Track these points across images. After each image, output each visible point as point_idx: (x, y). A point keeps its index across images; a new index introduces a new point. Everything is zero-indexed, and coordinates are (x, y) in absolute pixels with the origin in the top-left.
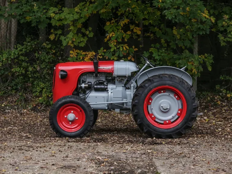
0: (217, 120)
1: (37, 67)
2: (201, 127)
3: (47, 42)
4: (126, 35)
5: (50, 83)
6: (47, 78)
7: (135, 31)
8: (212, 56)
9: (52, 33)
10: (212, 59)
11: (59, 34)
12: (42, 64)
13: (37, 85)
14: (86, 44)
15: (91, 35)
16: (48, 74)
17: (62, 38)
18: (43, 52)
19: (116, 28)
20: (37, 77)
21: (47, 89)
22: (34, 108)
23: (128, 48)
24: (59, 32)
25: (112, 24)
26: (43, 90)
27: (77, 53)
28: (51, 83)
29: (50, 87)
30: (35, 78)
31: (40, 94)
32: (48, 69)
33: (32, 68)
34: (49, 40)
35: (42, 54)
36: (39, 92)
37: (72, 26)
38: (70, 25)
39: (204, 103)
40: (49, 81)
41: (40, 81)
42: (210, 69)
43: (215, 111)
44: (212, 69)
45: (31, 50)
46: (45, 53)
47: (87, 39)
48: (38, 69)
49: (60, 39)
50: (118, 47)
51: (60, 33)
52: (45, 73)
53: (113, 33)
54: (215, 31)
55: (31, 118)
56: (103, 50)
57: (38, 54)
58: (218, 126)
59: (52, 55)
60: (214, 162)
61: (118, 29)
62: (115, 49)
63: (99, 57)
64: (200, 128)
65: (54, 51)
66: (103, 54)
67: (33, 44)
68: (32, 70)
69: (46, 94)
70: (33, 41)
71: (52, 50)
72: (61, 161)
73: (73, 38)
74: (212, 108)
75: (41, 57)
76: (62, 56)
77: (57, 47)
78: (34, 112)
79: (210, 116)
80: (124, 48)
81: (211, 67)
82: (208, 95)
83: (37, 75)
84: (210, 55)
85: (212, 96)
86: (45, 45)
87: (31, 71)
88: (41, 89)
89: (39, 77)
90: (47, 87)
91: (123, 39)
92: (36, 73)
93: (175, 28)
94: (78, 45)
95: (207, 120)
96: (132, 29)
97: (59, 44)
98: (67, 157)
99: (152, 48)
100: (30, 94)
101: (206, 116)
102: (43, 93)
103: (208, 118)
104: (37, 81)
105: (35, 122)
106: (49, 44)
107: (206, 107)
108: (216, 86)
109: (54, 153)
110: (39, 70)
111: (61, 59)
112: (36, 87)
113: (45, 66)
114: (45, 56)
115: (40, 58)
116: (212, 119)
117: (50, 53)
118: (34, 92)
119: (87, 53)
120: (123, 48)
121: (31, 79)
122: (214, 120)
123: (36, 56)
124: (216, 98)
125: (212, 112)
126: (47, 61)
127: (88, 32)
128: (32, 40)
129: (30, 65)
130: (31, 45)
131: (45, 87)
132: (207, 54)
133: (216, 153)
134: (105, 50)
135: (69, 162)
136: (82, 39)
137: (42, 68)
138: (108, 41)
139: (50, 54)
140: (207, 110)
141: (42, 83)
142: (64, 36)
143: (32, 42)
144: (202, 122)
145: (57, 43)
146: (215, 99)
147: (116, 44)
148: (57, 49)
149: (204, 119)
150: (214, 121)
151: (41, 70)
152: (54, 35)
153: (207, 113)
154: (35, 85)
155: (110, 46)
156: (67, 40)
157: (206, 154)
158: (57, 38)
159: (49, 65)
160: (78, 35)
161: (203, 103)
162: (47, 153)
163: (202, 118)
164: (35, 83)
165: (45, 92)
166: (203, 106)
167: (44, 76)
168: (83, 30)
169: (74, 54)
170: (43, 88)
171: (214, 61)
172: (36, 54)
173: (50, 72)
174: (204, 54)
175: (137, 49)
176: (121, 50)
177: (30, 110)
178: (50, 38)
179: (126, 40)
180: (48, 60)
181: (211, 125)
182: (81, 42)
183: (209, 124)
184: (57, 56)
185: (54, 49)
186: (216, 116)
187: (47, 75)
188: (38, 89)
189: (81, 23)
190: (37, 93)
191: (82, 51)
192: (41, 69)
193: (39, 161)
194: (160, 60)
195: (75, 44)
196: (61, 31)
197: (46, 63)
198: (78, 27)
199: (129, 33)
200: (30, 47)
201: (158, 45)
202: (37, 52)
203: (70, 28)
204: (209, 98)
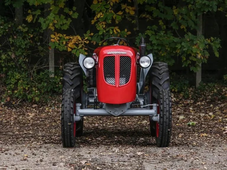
0: (224, 116)
1: (12, 54)
2: (205, 125)
3: (23, 25)
4: (116, 15)
5: (26, 74)
6: (23, 68)
7: (127, 11)
8: (219, 40)
9: (29, 14)
10: (219, 43)
11: (37, 15)
12: (17, 51)
13: (11, 76)
14: (70, 26)
15: (76, 16)
16: (25, 62)
17: (41, 20)
18: (19, 37)
19: (105, 7)
20: (11, 66)
21: (24, 81)
22: (8, 103)
23: (119, 31)
24: (38, 12)
25: (101, 4)
26: (18, 81)
27: (59, 37)
28: (28, 74)
29: (28, 78)
30: (9, 68)
31: (15, 87)
32: (25, 57)
33: (6, 55)
34: (25, 22)
35: (18, 39)
36: (13, 85)
37: (53, 6)
38: (51, 4)
39: (210, 97)
40: (26, 71)
41: (16, 71)
42: (217, 55)
43: (223, 105)
44: (219, 55)
45: (5, 34)
46: (21, 38)
47: (71, 21)
48: (13, 56)
49: (39, 21)
50: (107, 30)
51: (39, 14)
52: (21, 61)
53: (101, 14)
54: (222, 11)
55: (4, 115)
56: (90, 33)
57: (13, 39)
58: (225, 123)
59: (29, 41)
60: (215, 166)
61: (107, 9)
62: (104, 32)
63: (86, 42)
64: (203, 126)
65: (32, 36)
66: (90, 38)
67: (7, 28)
68: (6, 58)
69: (23, 86)
70: (7, 24)
71: (30, 34)
72: (34, 166)
73: (55, 20)
74: (219, 102)
75: (16, 42)
76: (41, 41)
77: (35, 31)
78: (8, 108)
79: (216, 112)
80: (115, 31)
81: (218, 53)
82: (214, 86)
83: (12, 64)
84: (217, 38)
85: (219, 87)
86: (21, 28)
87: (4, 60)
88: (16, 81)
89: (14, 66)
90: (24, 79)
91: (113, 20)
92: (11, 62)
93: (174, 7)
94: (60, 28)
95: (213, 116)
96: (124, 8)
97: (37, 28)
98: (41, 161)
99: (148, 31)
100: (3, 86)
101: (211, 112)
102: (19, 85)
103: (214, 113)
104: (11, 71)
105: (8, 120)
106: (26, 27)
107: (212, 101)
108: (224, 76)
109: (27, 156)
110: (14, 58)
111: (40, 45)
112: (11, 78)
113: (21, 54)
114: (21, 41)
115: (15, 44)
116: (218, 115)
117: (27, 38)
118: (8, 85)
119: (72, 38)
120: (113, 32)
121: (4, 69)
122: (220, 116)
123: (10, 42)
124: (224, 90)
125: (219, 107)
126: (23, 48)
127: (71, 13)
128: (5, 22)
129: (3, 52)
130: (4, 28)
131: (21, 79)
132: (213, 38)
133: (219, 155)
134: (92, 34)
135: (43, 168)
136: (65, 21)
137: (18, 55)
138: (96, 23)
139: (27, 40)
140: (213, 104)
141: (18, 73)
142: (43, 18)
143: (5, 25)
144: (206, 118)
145: (35, 25)
146: (223, 92)
147: (106, 27)
148: (35, 33)
149: (209, 115)
150: (221, 118)
151: (16, 58)
152: (31, 16)
153: (213, 108)
154: (9, 76)
155: (98, 29)
156: (47, 22)
157: (207, 157)
158: (35, 20)
159: (26, 52)
160: (60, 16)
161: (208, 96)
162: (18, 156)
163: (207, 114)
164: (9, 73)
165: (21, 85)
166: (208, 99)
167: (20, 65)
168: (66, 10)
169: (55, 39)
170: (19, 80)
171: (221, 45)
172: (11, 40)
173: (27, 60)
174: (210, 38)
175: (129, 33)
176: (111, 33)
177: (3, 106)
178: (26, 19)
179: (117, 22)
180: (25, 46)
181: (216, 122)
182: (63, 24)
183: (214, 121)
184: (36, 42)
185: (31, 33)
186: (224, 112)
187: (23, 64)
188: (13, 81)
189: (64, 2)
190: (11, 85)
191: (65, 35)
192: (16, 56)
193: (7, 166)
194: (158, 45)
195: (57, 27)
196: (40, 11)
197: (23, 49)
198: (60, 7)
199: (120, 13)
200: (3, 31)
201: (155, 27)
202: (11, 36)
203: (51, 8)
204: (215, 91)
